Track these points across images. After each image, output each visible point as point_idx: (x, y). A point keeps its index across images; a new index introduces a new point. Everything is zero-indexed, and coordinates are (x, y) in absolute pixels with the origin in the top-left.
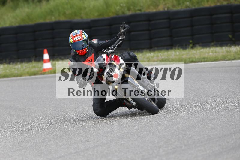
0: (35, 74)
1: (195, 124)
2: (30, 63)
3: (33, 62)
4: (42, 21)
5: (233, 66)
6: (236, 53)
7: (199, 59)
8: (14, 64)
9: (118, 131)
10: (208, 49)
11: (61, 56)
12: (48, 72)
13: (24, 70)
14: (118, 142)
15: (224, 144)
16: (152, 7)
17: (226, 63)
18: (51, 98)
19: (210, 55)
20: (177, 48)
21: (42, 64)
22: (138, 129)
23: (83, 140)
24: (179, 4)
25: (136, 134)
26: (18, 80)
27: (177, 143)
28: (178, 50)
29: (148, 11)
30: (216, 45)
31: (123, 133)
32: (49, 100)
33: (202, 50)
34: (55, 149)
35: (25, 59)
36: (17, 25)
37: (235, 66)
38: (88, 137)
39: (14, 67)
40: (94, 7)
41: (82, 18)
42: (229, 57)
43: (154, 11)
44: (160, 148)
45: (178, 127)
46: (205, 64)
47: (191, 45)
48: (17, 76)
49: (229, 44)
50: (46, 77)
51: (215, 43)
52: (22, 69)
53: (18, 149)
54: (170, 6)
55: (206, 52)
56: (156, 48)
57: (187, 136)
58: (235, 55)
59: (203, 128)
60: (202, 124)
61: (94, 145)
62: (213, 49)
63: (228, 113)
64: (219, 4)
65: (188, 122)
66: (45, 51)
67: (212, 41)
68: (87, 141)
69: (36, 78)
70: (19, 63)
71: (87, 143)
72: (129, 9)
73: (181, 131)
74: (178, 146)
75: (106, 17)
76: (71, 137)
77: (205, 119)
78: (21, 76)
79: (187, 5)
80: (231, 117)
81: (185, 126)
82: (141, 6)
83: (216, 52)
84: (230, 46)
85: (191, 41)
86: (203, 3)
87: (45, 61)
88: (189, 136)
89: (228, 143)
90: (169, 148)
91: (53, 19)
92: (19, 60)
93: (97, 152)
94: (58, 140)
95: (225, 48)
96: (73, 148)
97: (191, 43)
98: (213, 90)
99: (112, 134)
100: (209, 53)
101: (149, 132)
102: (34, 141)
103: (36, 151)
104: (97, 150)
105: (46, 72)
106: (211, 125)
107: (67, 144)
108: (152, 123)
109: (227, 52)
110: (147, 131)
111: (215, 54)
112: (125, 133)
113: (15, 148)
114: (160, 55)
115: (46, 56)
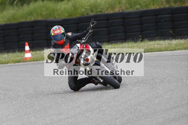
0: (19, 62)
1: (144, 101)
2: (15, 53)
3: (17, 52)
4: (23, 20)
5: (173, 56)
6: (176, 45)
7: (147, 50)
8: (2, 54)
9: (83, 107)
10: (154, 42)
11: (38, 48)
12: (29, 60)
13: (9, 59)
14: (84, 115)
15: (166, 116)
16: (110, 9)
17: (168, 53)
18: (31, 81)
19: (156, 47)
20: (129, 41)
21: (24, 54)
22: (100, 105)
23: (56, 113)
24: (131, 7)
25: (98, 109)
26: (5, 66)
27: (130, 115)
28: (131, 43)
29: (107, 12)
30: (160, 39)
31: (88, 108)
32: (30, 82)
33: (149, 43)
34: (34, 120)
35: (11, 50)
36: (4, 23)
37: (175, 56)
38: (60, 111)
39: (2, 57)
40: (64, 9)
41: (55, 18)
42: (170, 48)
43: (112, 12)
44: (117, 119)
45: (130, 102)
46: (151, 54)
47: (141, 39)
48: (4, 64)
49: (170, 38)
50: (27, 64)
51: (159, 37)
52: (8, 58)
53: (5, 121)
54: (124, 9)
55: (152, 44)
56: (113, 41)
57: (138, 110)
58: (175, 47)
59: (150, 104)
60: (149, 101)
61: (65, 118)
62: (157, 42)
63: (170, 92)
64: (162, 7)
65: (139, 99)
66: (27, 43)
67: (157, 36)
68: (60, 114)
69: (19, 65)
70: (6, 53)
71: (59, 116)
72: (92, 11)
73: (133, 106)
74: (131, 118)
75: (74, 17)
76: (46, 111)
77: (152, 97)
78: (7, 63)
79: (137, 8)
80: (172, 95)
81: (136, 102)
82: (101, 9)
83: (160, 44)
84: (171, 40)
85: (140, 36)
86: (150, 6)
87: (27, 52)
88: (139, 110)
89: (170, 115)
90: (124, 120)
91: (33, 19)
92: (6, 51)
93: (67, 123)
94: (37, 113)
95: (167, 41)
96: (48, 120)
97: (141, 37)
98: (158, 74)
99: (79, 108)
100: (154, 45)
101: (108, 107)
102: (18, 114)
103: (20, 122)
104: (67, 121)
105: (27, 60)
106: (157, 101)
107: (43, 117)
108: (110, 100)
109: (169, 44)
110: (106, 106)
111: (159, 46)
112: (89, 107)
113: (3, 119)
114: (117, 47)
115: (27, 48)
